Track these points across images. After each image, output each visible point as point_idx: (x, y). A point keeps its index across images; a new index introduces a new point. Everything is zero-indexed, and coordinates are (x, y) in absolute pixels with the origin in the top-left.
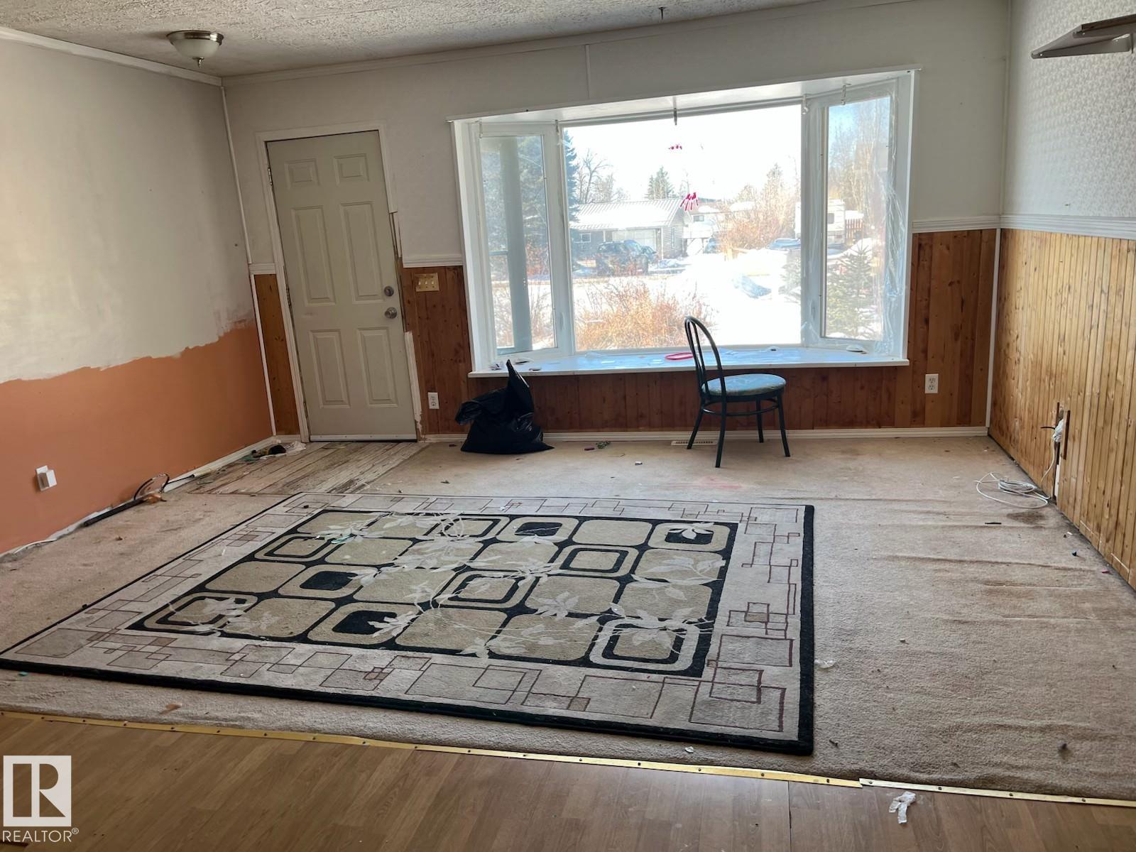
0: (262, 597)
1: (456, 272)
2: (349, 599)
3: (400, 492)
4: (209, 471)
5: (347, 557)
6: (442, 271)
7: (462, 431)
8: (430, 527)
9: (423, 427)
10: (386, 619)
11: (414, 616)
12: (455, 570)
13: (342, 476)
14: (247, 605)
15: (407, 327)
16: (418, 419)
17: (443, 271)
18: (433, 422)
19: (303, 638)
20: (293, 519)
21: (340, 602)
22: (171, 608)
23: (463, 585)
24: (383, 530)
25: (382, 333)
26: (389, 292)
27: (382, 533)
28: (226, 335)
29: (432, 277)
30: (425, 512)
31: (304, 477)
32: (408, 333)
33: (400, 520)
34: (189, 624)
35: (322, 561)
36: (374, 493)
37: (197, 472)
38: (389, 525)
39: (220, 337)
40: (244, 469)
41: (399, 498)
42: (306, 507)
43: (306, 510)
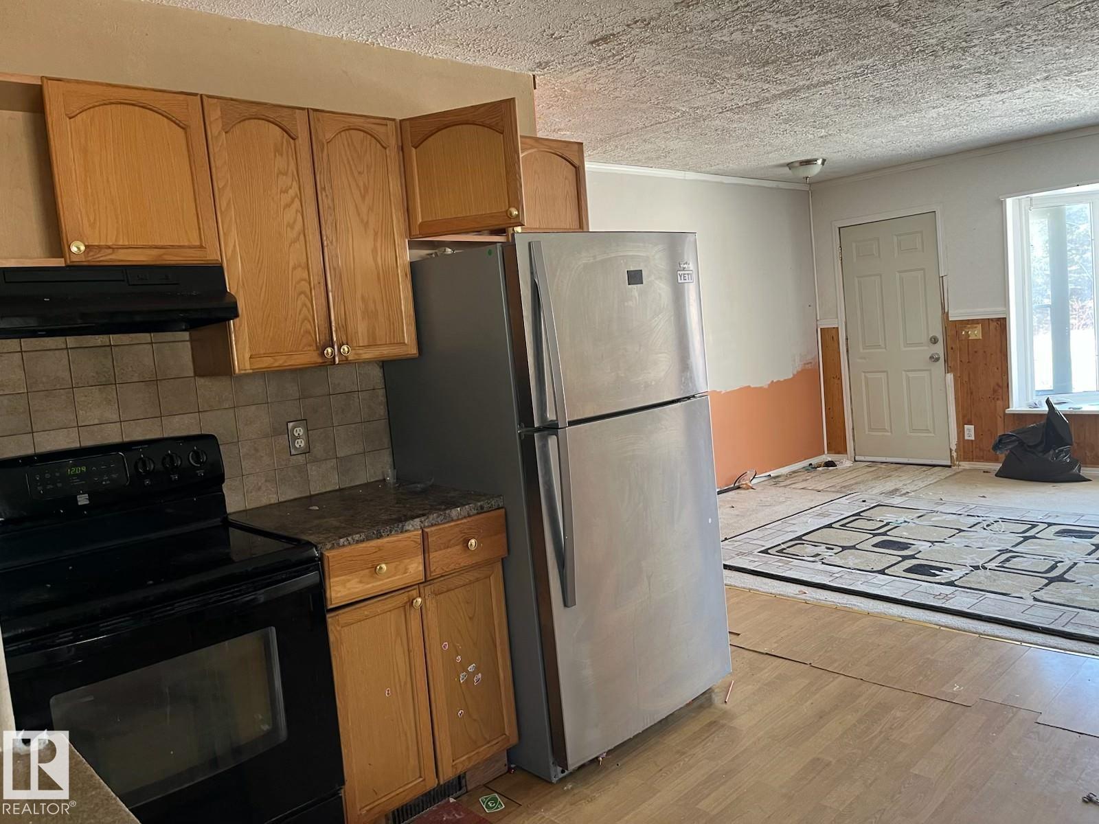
0: (844, 548)
1: (999, 323)
2: (912, 557)
3: (942, 499)
4: (780, 474)
5: (905, 533)
6: (985, 323)
7: (996, 460)
8: (972, 524)
9: (957, 455)
10: (944, 570)
11: (967, 572)
12: (999, 551)
13: (890, 485)
14: (835, 551)
15: (949, 369)
16: (954, 447)
17: (987, 322)
18: (967, 451)
19: (882, 572)
20: (856, 508)
21: (905, 558)
22: (783, 546)
23: (1007, 560)
24: (930, 521)
25: (925, 374)
26: (934, 341)
27: (931, 523)
28: (798, 373)
29: (976, 327)
30: (967, 514)
31: (856, 483)
32: (949, 374)
33: (944, 517)
34: (798, 556)
35: (885, 534)
36: (919, 498)
37: (773, 473)
38: (935, 519)
39: (794, 375)
40: (806, 475)
41: (941, 502)
42: (864, 501)
43: (864, 503)
